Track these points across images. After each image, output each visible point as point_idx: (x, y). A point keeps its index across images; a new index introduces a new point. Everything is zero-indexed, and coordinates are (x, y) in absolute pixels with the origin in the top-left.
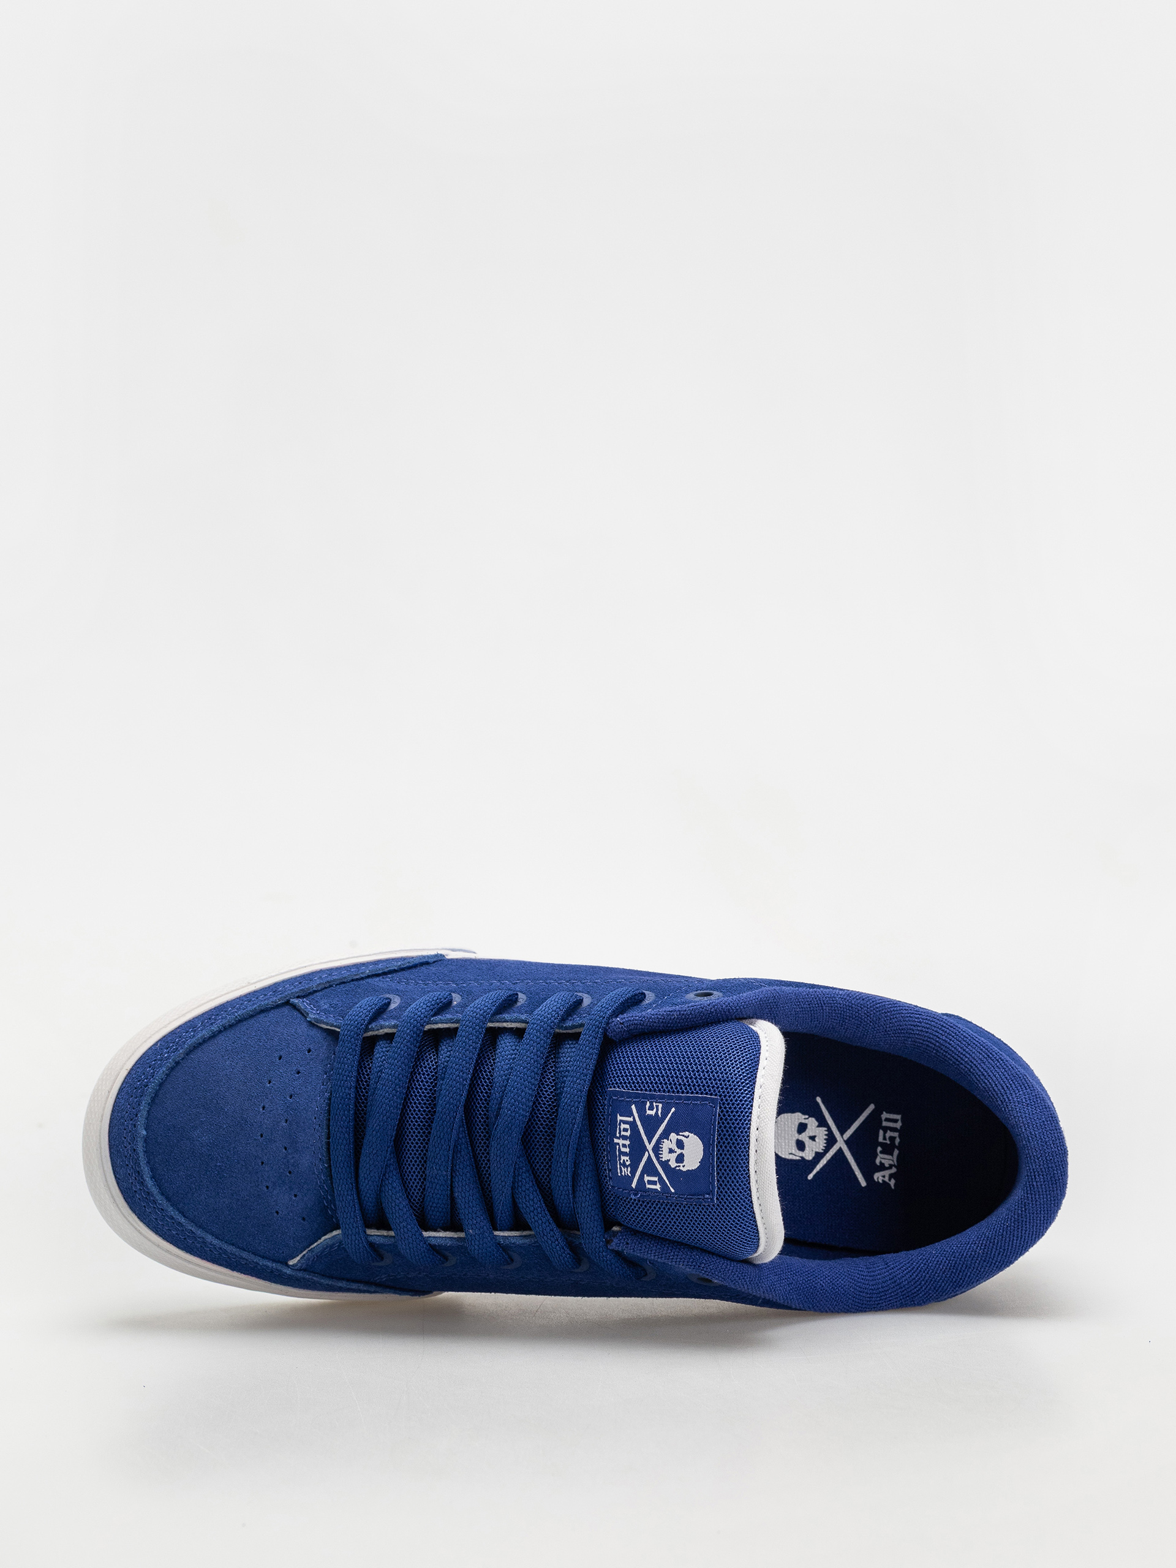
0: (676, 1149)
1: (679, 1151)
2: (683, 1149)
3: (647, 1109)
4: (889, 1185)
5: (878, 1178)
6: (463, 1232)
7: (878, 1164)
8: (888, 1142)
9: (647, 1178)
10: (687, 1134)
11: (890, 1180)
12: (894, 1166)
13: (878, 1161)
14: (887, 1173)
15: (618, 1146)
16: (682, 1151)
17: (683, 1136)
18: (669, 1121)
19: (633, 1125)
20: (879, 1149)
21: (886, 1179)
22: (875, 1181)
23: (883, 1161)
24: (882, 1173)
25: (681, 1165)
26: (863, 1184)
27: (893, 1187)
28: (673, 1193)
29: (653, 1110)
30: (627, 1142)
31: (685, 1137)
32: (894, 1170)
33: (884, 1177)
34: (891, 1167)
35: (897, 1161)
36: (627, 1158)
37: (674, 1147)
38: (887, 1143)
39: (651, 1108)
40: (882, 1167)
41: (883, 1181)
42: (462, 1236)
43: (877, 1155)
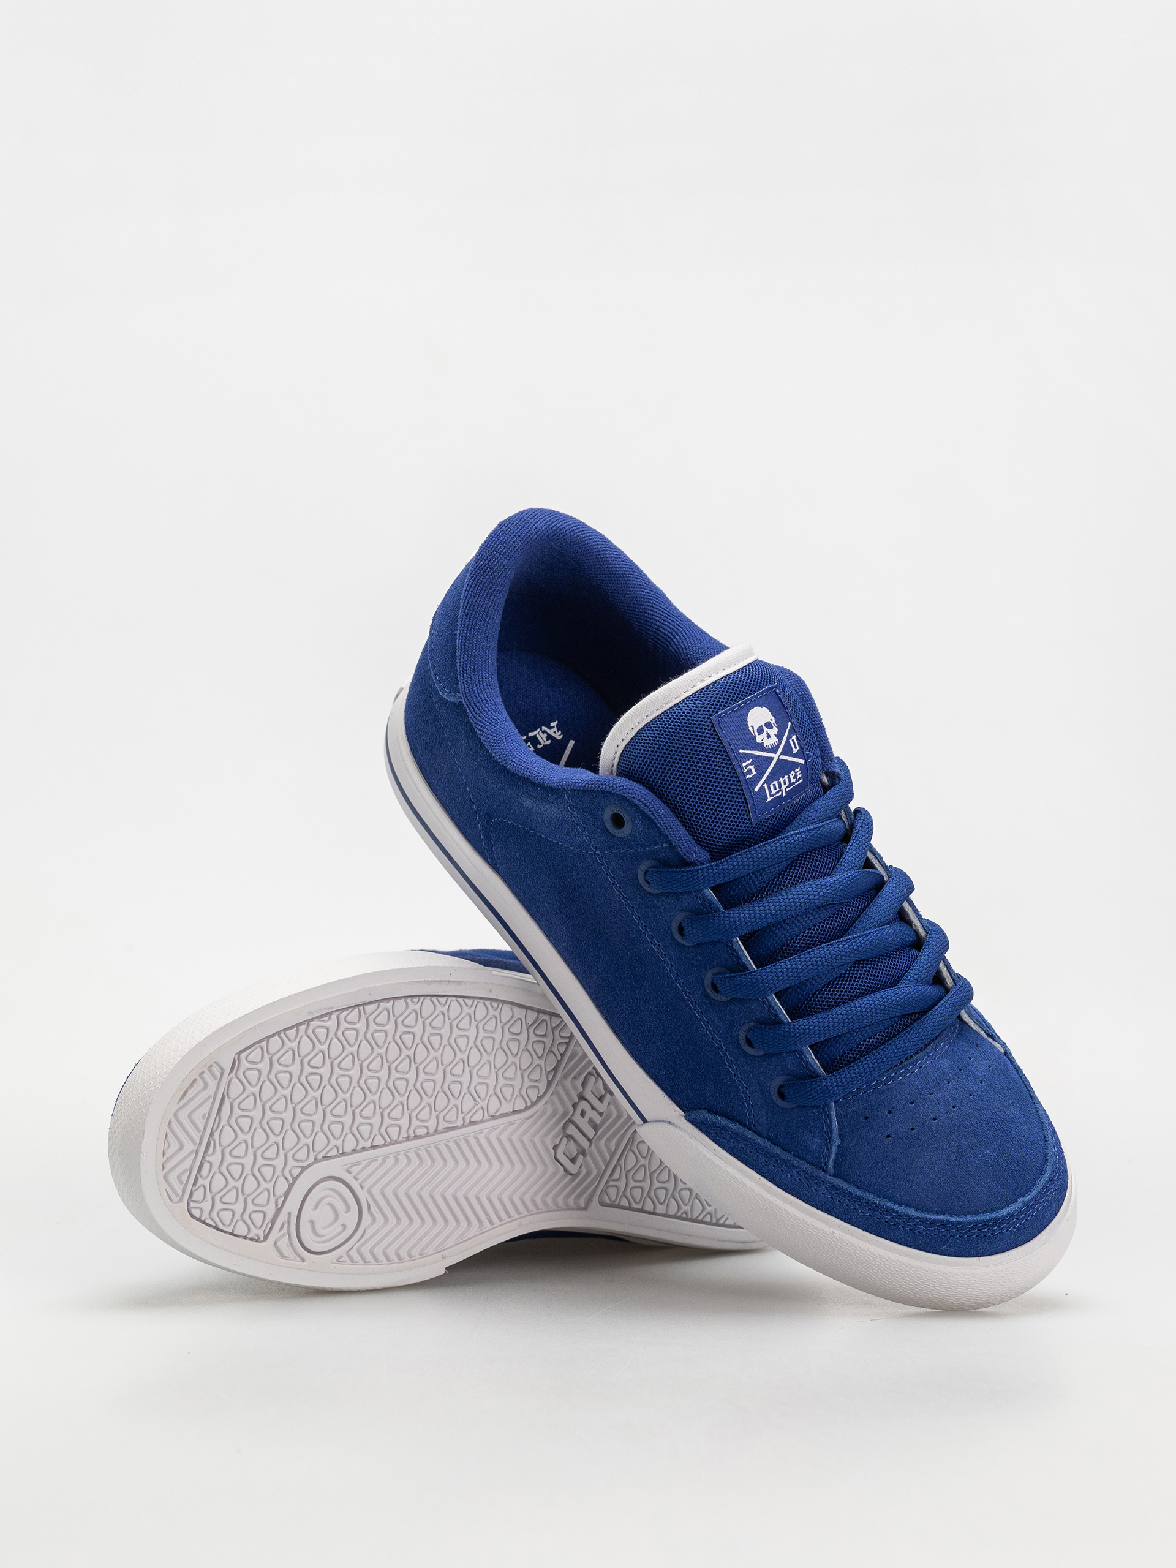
0: (765, 732)
1: (765, 729)
2: (762, 726)
3: (752, 775)
4: (557, 725)
5: (559, 735)
6: (903, 907)
7: (550, 741)
8: (529, 743)
9: (795, 751)
10: (751, 729)
11: (554, 727)
12: (541, 730)
13: (549, 742)
14: (551, 732)
15: (787, 790)
16: (764, 727)
17: (753, 731)
18: (750, 750)
19: (769, 781)
20: (539, 747)
21: (555, 729)
22: (563, 737)
23: (545, 740)
24: (554, 735)
25: (772, 722)
26: (572, 743)
27: (557, 722)
28: (791, 723)
29: (751, 769)
30: (781, 780)
31: (753, 729)
32: (544, 728)
33: (555, 732)
34: (544, 732)
35: (536, 730)
36: (790, 775)
37: (764, 735)
38: (531, 744)
39: (750, 772)
40: (549, 737)
41: (558, 731)
42: (907, 904)
43: (544, 746)
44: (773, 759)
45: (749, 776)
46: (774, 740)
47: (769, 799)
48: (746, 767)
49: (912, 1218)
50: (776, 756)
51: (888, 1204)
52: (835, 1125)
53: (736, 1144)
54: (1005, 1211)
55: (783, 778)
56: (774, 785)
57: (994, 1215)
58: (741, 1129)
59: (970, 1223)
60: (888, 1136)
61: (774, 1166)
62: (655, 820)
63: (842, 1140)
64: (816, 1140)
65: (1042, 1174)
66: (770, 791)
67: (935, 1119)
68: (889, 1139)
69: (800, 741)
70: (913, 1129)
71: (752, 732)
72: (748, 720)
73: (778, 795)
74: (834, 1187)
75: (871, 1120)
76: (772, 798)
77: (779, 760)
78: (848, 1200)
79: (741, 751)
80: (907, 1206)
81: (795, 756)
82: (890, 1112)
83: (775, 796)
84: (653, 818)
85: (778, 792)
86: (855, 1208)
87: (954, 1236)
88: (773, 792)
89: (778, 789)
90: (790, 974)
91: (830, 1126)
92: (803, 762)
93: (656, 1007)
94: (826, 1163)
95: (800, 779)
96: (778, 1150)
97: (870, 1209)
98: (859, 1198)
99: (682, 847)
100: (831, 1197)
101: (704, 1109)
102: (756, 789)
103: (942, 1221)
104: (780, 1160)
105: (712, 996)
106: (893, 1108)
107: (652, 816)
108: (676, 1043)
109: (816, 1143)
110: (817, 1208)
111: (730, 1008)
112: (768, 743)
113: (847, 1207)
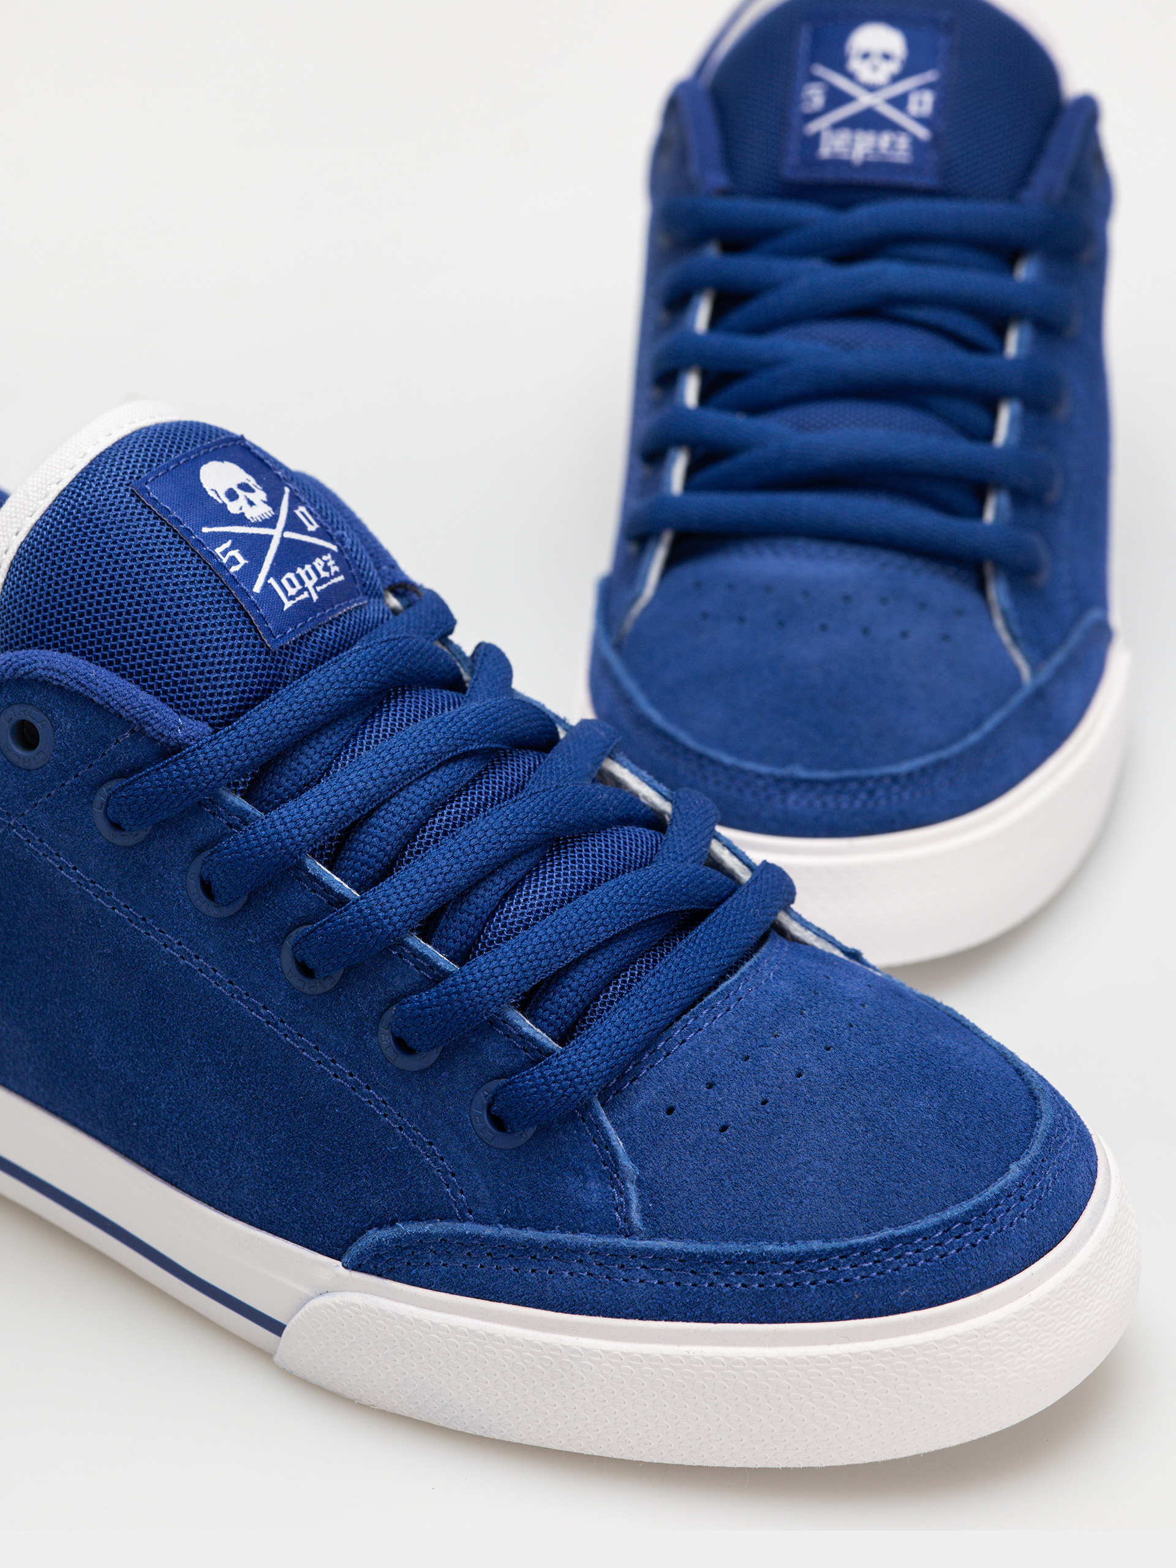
0: (242, 498)
3: (240, 565)
9: (312, 529)
10: (212, 494)
15: (318, 589)
16: (237, 490)
17: (219, 496)
18: (223, 526)
19: (275, 576)
25: (250, 484)
28: (290, 489)
29: (234, 557)
30: (301, 572)
31: (217, 494)
36: (316, 565)
37: (242, 502)
39: (234, 561)
44: (269, 538)
45: (234, 569)
46: (265, 511)
47: (288, 604)
48: (225, 553)
49: (823, 1256)
50: (277, 534)
51: (770, 1248)
52: (619, 1145)
53: (449, 1265)
54: (994, 1189)
55: (303, 568)
56: (289, 580)
57: (976, 1200)
58: (448, 1226)
59: (936, 1228)
60: (724, 1129)
61: (533, 1271)
62: (87, 693)
63: (642, 1167)
64: (593, 1185)
65: (1038, 1118)
66: (285, 591)
67: (799, 1075)
68: (727, 1132)
69: (316, 516)
70: (764, 1102)
71: (215, 497)
72: (202, 481)
73: (302, 597)
74: (660, 1257)
75: (681, 1111)
76: (292, 602)
77: (283, 539)
78: (692, 1272)
79: (205, 530)
80: (806, 1238)
81: (311, 534)
82: (710, 1086)
83: (298, 599)
84: (82, 689)
85: (300, 593)
86: (711, 1285)
87: (915, 1264)
88: (292, 592)
89: (299, 587)
90: (430, 880)
91: (608, 1145)
92: (334, 548)
93: (217, 1073)
94: (626, 1219)
95: (337, 574)
96: (530, 1234)
97: (739, 1273)
98: (710, 1259)
99: (153, 722)
100: (660, 1283)
101: (370, 1228)
102: (257, 588)
103: (882, 1241)
104: (541, 1251)
105: (306, 990)
106: (714, 1075)
107: (77, 687)
108: (276, 1125)
109: (593, 1192)
110: (641, 1319)
111: (346, 996)
112: (251, 513)
113: (695, 1289)
